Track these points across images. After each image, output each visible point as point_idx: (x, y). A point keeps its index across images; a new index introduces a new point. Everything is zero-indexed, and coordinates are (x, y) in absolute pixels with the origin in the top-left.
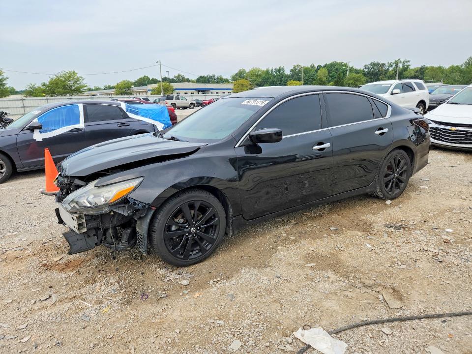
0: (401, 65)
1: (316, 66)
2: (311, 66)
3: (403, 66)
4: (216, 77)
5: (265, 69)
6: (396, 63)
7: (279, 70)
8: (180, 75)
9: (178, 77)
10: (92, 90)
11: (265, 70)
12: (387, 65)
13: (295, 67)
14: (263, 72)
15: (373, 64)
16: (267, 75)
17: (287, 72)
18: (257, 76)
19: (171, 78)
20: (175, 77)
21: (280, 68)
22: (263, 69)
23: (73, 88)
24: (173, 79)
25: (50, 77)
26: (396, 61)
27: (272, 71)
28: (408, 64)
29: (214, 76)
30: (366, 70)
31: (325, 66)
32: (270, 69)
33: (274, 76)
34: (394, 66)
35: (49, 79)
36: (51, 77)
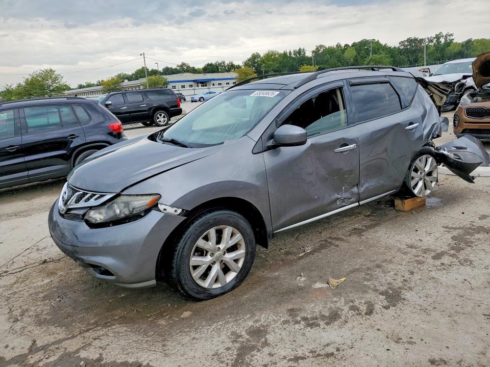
0: (442, 40)
1: (343, 45)
2: (337, 46)
3: (446, 40)
4: (226, 64)
5: (281, 52)
6: (438, 37)
7: (299, 52)
8: (184, 64)
9: (181, 66)
10: (84, 87)
11: (283, 52)
12: (427, 40)
13: (317, 48)
14: (280, 55)
15: (410, 41)
16: (285, 59)
17: (309, 54)
18: (273, 60)
19: (174, 67)
20: (178, 66)
21: (300, 50)
22: (280, 52)
23: (51, 88)
24: (176, 69)
25: (24, 78)
26: (437, 35)
27: (290, 53)
28: (452, 38)
29: (224, 63)
30: (402, 47)
31: (354, 45)
32: (288, 51)
33: (294, 59)
34: (435, 41)
35: (24, 80)
36: (26, 78)
